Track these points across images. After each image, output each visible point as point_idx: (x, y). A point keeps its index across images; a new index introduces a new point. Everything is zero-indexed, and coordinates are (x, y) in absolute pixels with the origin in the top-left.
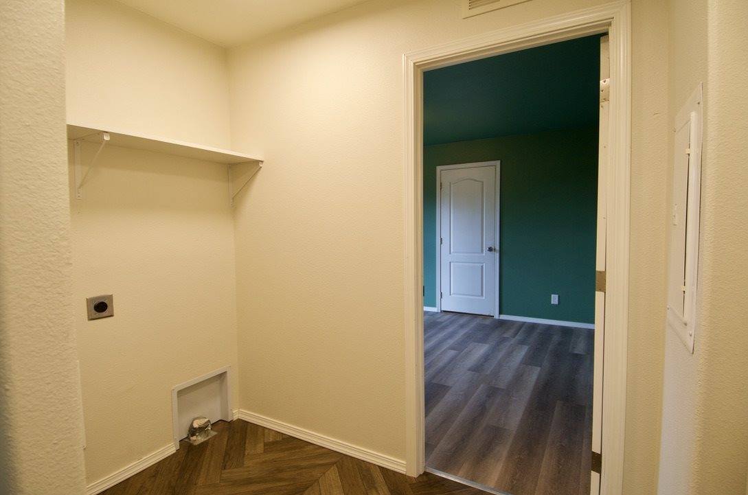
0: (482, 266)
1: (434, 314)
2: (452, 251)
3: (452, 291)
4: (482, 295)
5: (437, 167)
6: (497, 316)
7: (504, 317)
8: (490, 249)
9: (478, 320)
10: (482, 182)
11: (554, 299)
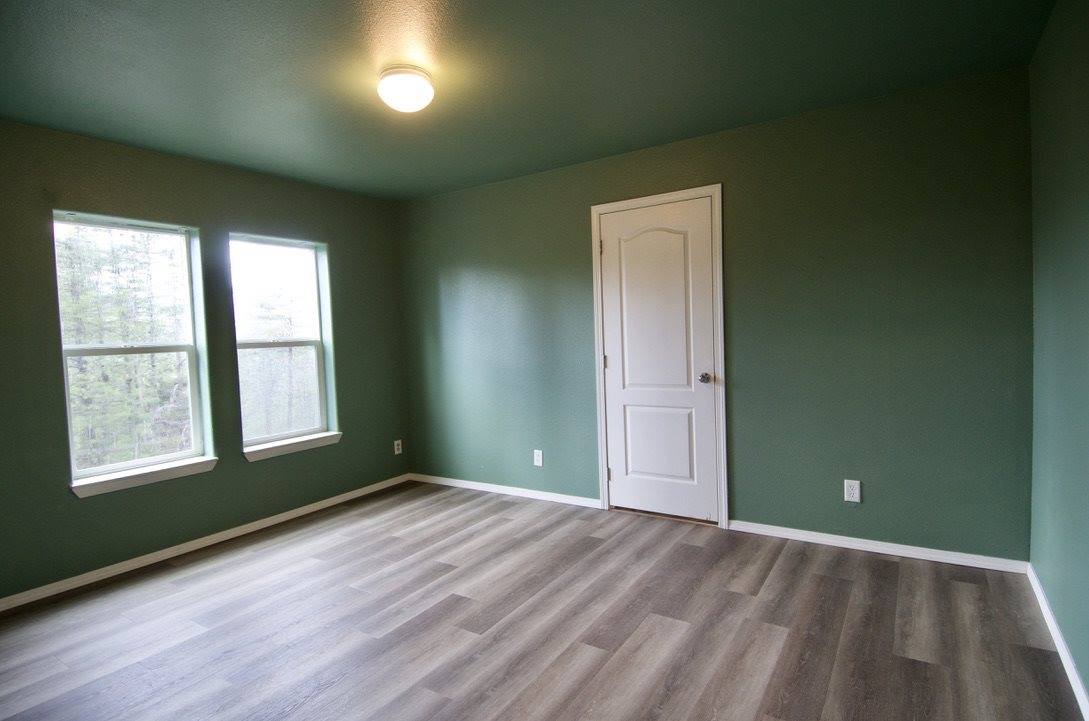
0: (690, 416)
1: (592, 515)
2: (627, 383)
3: (630, 466)
4: (691, 476)
5: (593, 208)
6: (723, 523)
7: (739, 526)
8: (705, 378)
9: (680, 536)
10: (685, 235)
11: (851, 491)
